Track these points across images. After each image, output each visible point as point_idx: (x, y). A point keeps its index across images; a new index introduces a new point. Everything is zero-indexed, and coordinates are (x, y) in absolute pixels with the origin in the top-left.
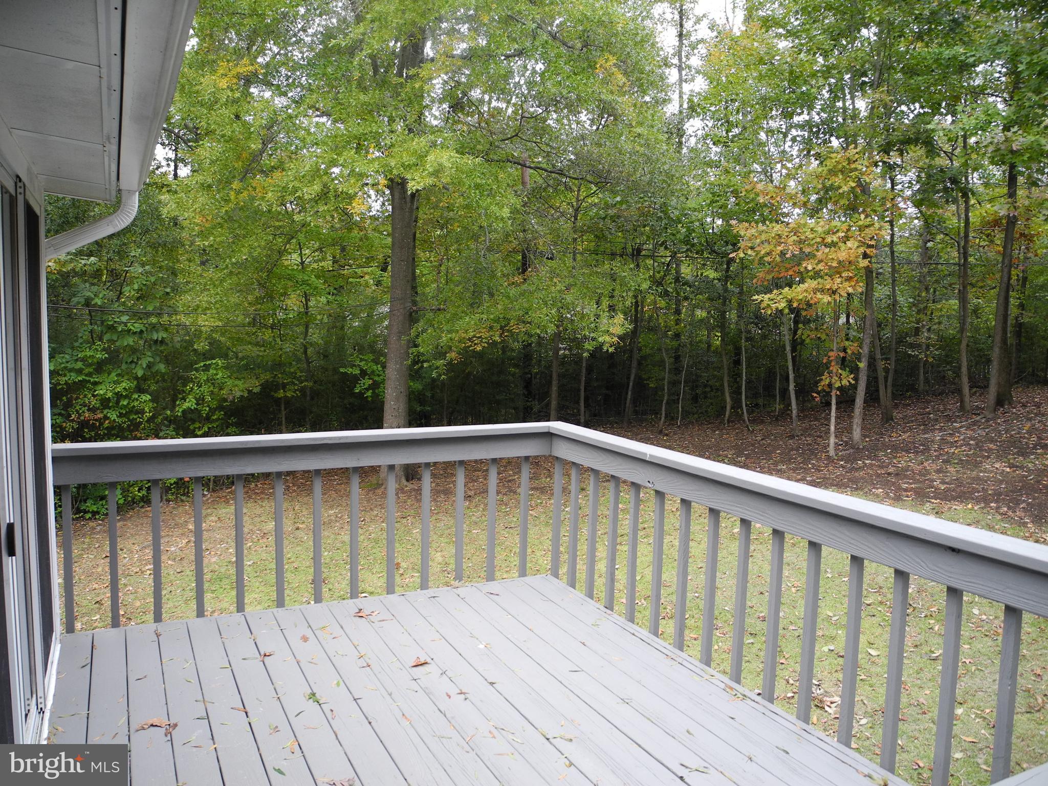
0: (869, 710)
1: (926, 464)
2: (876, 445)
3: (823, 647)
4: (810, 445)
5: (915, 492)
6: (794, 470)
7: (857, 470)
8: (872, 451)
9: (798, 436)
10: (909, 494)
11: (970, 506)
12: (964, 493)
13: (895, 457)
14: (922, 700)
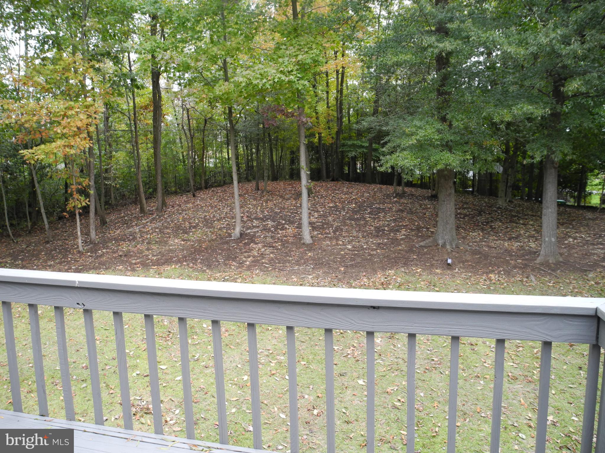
0: (176, 403)
1: (138, 246)
2: (105, 240)
3: (132, 374)
4: (63, 245)
5: (141, 264)
6: (60, 263)
7: (101, 256)
8: (104, 243)
9: (51, 241)
10: (138, 266)
11: (173, 266)
12: (167, 259)
13: (119, 245)
14: (202, 386)
